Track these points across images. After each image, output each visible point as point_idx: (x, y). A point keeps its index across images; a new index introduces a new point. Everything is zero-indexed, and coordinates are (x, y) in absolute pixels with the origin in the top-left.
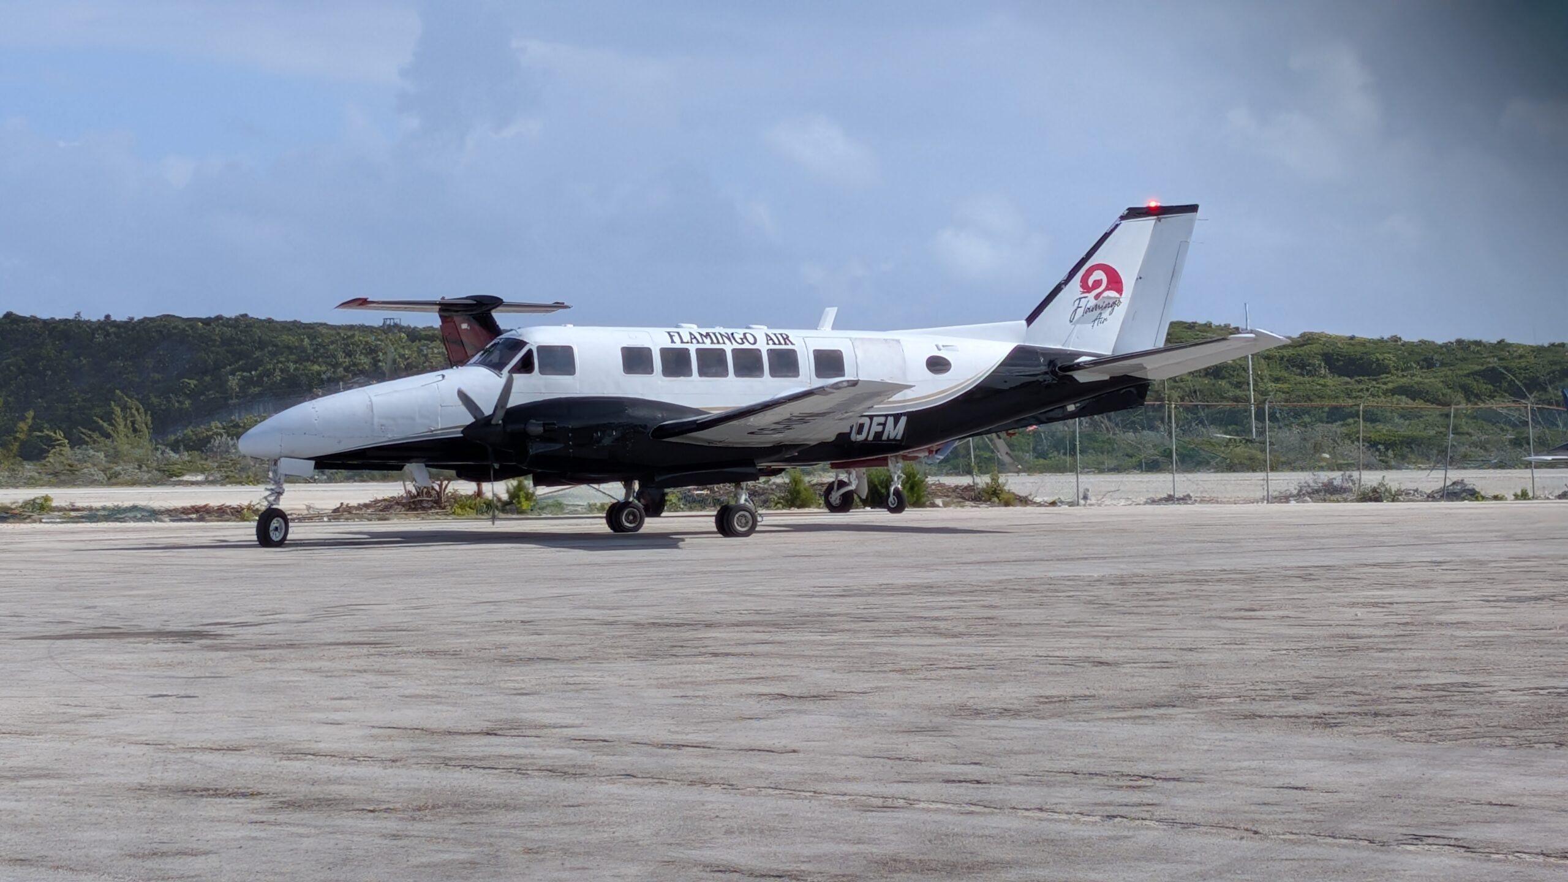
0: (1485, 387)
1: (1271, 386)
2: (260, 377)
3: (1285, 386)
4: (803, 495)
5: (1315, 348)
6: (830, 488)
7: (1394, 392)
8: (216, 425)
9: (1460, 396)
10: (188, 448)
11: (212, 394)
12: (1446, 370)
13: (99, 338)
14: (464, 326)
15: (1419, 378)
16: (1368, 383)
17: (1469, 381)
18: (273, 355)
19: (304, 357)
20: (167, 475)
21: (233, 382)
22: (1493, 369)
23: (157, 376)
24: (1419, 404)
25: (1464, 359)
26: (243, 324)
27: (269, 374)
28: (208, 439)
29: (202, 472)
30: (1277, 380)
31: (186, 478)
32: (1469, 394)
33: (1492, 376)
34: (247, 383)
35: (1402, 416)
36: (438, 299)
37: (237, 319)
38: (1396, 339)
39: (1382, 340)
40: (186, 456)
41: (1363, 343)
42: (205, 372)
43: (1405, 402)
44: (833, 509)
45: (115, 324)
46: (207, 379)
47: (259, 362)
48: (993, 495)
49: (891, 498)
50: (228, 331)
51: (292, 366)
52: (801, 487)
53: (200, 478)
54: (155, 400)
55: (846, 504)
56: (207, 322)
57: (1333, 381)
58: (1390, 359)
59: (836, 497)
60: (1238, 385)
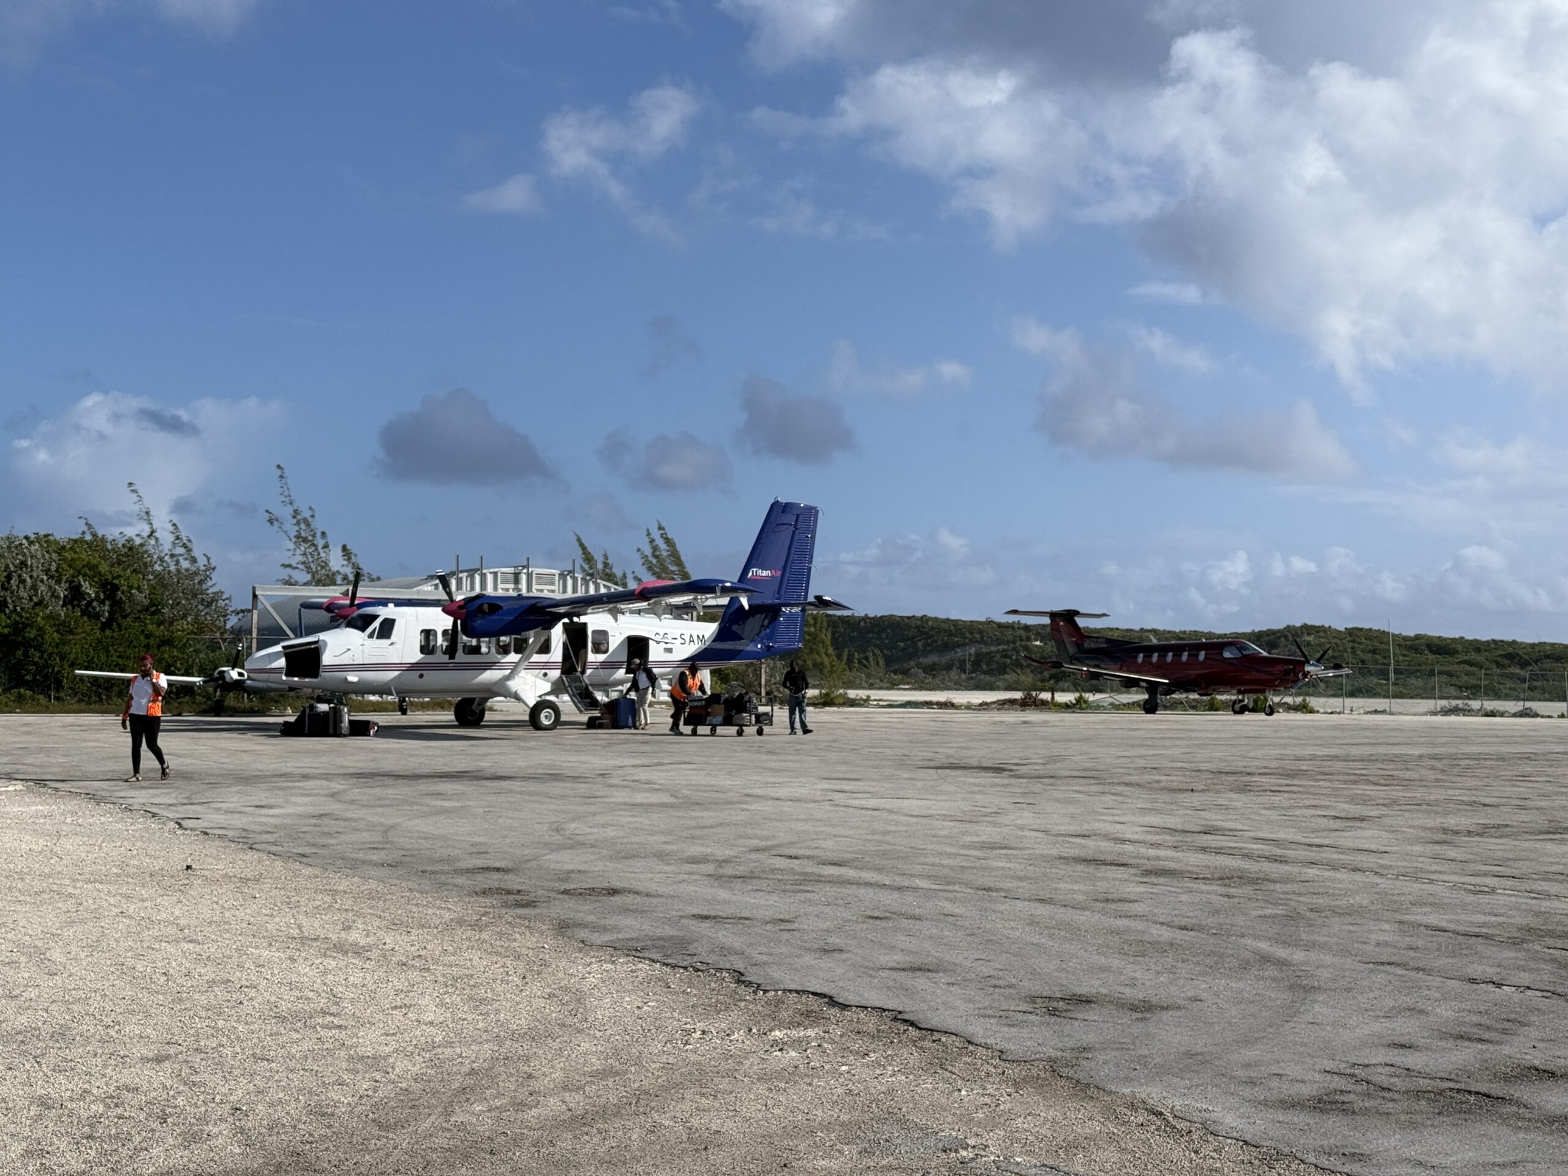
0: (1506, 662)
1: (1401, 658)
2: (932, 642)
3: (1408, 659)
4: (1216, 705)
5: (1422, 641)
6: (1235, 702)
7: (1461, 663)
8: (912, 663)
9: (1494, 666)
10: (901, 673)
11: (911, 650)
12: (1487, 653)
13: (862, 624)
14: (1061, 623)
15: (1474, 656)
16: (1449, 658)
17: (1498, 659)
18: (938, 633)
19: (951, 634)
20: (892, 686)
21: (920, 644)
22: (1510, 654)
23: (887, 641)
24: (1474, 668)
25: (1496, 649)
26: (924, 619)
27: (936, 641)
28: (909, 670)
29: (908, 684)
30: (1404, 655)
31: (901, 686)
32: (1498, 664)
33: (1511, 657)
34: (925, 645)
35: (1466, 674)
36: (1049, 610)
37: (922, 617)
38: (1462, 638)
39: (1454, 639)
40: (900, 677)
41: (1446, 639)
42: (908, 640)
43: (1468, 668)
44: (1236, 713)
45: (869, 618)
46: (909, 643)
47: (931, 636)
48: (1304, 708)
49: (1267, 708)
50: (919, 623)
51: (946, 638)
52: (1215, 702)
53: (907, 687)
54: (886, 652)
55: (1242, 711)
56: (909, 618)
57: (1431, 657)
58: (1460, 648)
59: (1237, 707)
60: (1384, 658)
